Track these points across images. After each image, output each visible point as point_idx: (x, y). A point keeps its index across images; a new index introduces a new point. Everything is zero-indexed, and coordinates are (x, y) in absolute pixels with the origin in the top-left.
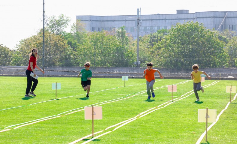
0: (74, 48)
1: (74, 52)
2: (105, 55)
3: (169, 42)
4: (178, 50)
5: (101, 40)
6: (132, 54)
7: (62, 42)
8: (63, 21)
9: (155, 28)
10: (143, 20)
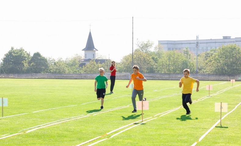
0: (156, 61)
1: (156, 64)
2: (176, 66)
3: (217, 57)
4: (223, 62)
5: (173, 56)
6: (193, 64)
7: (148, 57)
8: (150, 44)
9: (209, 48)
10: (200, 43)
